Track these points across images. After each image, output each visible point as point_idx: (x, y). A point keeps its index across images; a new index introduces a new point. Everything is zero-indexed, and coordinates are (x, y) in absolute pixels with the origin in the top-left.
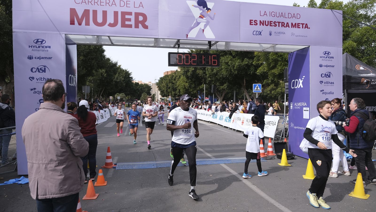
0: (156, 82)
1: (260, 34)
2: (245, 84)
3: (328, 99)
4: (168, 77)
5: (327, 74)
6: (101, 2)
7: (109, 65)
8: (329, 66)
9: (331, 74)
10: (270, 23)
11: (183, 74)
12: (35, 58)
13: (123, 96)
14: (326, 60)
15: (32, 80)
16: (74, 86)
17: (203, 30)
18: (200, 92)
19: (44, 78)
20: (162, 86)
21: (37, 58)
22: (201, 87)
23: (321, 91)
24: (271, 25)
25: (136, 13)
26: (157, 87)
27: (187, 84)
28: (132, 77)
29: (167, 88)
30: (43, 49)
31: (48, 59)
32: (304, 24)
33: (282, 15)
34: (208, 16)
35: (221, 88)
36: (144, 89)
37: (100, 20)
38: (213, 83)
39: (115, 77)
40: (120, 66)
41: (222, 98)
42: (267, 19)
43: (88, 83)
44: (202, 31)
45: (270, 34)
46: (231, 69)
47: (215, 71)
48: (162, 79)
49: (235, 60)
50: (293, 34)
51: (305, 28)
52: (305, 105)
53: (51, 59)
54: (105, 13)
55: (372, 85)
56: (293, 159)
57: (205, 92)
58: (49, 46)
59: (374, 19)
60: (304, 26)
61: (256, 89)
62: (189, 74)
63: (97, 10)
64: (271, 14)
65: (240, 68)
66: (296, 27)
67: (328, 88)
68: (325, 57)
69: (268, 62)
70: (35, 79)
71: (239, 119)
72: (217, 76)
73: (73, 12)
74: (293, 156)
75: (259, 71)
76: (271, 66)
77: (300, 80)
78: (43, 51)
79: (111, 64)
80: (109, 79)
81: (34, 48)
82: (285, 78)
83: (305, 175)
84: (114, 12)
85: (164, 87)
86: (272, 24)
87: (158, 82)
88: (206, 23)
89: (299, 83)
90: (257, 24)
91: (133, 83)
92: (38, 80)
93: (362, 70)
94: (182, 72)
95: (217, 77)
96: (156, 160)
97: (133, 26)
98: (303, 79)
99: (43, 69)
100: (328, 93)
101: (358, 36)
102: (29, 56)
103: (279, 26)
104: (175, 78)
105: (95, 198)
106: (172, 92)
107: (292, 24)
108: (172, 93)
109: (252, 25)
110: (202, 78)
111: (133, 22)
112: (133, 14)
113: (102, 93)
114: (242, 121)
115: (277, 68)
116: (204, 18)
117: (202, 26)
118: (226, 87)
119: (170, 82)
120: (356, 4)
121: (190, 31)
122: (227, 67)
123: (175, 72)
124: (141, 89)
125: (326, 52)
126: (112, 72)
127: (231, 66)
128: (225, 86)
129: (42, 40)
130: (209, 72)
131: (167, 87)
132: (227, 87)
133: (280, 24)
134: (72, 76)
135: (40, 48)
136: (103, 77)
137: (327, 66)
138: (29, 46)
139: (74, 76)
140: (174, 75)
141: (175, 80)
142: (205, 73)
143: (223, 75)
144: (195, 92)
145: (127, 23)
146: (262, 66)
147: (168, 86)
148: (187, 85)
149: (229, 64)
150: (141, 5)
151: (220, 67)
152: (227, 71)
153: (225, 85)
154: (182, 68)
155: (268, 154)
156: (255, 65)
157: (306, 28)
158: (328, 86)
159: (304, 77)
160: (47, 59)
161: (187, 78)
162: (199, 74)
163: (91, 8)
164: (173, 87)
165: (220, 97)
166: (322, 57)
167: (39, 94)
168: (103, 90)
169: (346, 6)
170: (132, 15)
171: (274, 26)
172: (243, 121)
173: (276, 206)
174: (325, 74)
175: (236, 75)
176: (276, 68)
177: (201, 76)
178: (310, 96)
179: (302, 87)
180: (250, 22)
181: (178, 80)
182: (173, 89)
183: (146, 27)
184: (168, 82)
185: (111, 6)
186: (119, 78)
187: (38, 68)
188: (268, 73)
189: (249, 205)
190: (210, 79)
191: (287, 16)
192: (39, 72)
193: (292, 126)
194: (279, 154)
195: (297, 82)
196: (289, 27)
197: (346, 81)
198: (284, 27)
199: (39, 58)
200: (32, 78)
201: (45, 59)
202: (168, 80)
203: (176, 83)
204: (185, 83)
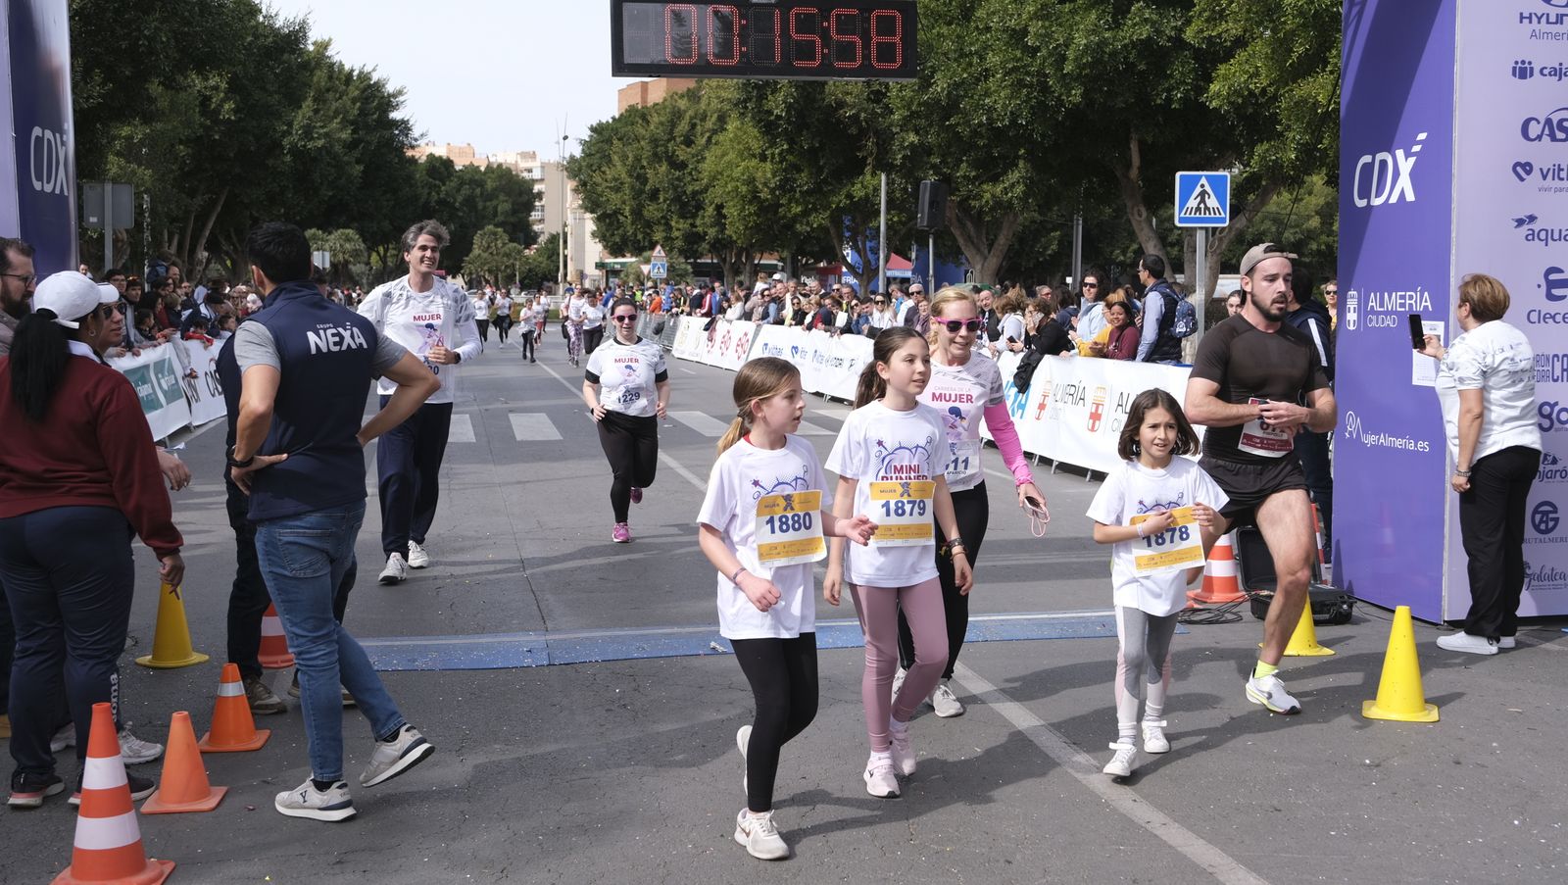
0: (567, 156)
2: (1134, 173)
3: (1560, 271)
4: (648, 122)
5: (1561, 121)
7: (249, 39)
11: (741, 104)
13: (347, 246)
14: (1556, 36)
16: (57, 191)
18: (853, 220)
20: (605, 184)
23: (1520, 222)
26: (576, 191)
27: (768, 165)
28: (404, 122)
29: (637, 194)
35: (987, 196)
36: (485, 201)
38: (934, 167)
39: (296, 126)
40: (323, 46)
41: (993, 262)
43: (114, 164)
46: (1041, 74)
47: (940, 85)
48: (606, 134)
49: (1074, 12)
52: (1423, 304)
56: (1344, 619)
57: (887, 220)
61: (1193, 203)
62: (777, 104)
65: (1100, 70)
67: (1561, 207)
68: (1553, 19)
69: (1274, 31)
71: (1076, 394)
72: (953, 121)
74: (1345, 606)
75: (1218, 91)
76: (1294, 56)
77: (1400, 153)
79: (266, 37)
80: (251, 138)
83: (1374, 698)
85: (617, 190)
87: (578, 152)
89: (1396, 174)
91: (413, 161)
95: (958, 124)
96: (549, 625)
98: (1416, 148)
100: (1564, 234)
104: (693, 126)
105: (212, 802)
106: (673, 224)
108: (670, 228)
110: (861, 127)
113: (210, 225)
114: (1089, 408)
115: (1329, 68)
118: (1019, 189)
119: (656, 158)
122: (1020, 59)
124: (470, 201)
126: (269, 87)
127: (1044, 52)
128: (1014, 182)
130: (907, 93)
132: (1024, 192)
134: (48, 134)
136: (216, 122)
137: (1558, 73)
139: (58, 135)
140: (688, 109)
141: (688, 142)
142: (878, 97)
143: (995, 109)
144: (819, 219)
146: (1241, 55)
147: (645, 181)
148: (769, 175)
149: (1030, 41)
151: (975, 60)
152: (1021, 84)
153: (1014, 176)
155: (1206, 594)
156: (1200, 49)
158: (1561, 190)
159: (1422, 136)
161: (764, 134)
162: (841, 104)
164: (675, 188)
165: (978, 258)
166: (1530, 18)
168: (219, 208)
172: (1098, 405)
173: (1164, 838)
174: (1549, 121)
175: (1075, 112)
176: (1324, 71)
177: (856, 117)
178: (1453, 251)
179: (1410, 197)
181: (710, 138)
182: (677, 199)
184: (647, 154)
186: (322, 131)
188: (1275, 98)
189: (1025, 833)
190: (912, 138)
193: (1351, 433)
194: (1266, 593)
195: (1384, 163)
202: (642, 143)
203: (698, 162)
204: (754, 162)
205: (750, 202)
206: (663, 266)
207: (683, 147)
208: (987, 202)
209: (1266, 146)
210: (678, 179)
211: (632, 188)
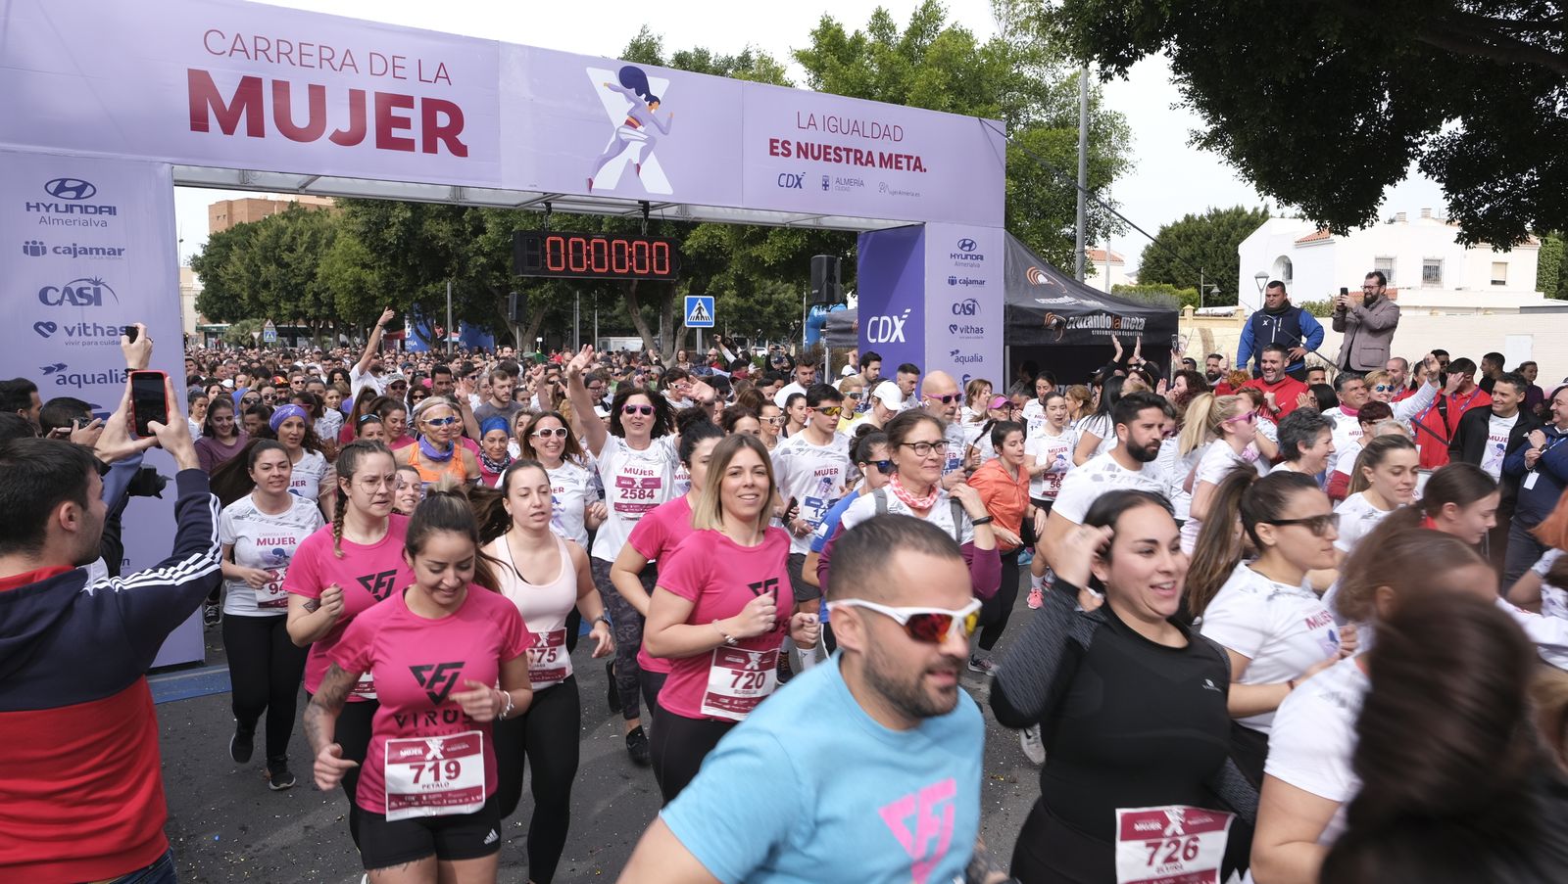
0: (192, 255)
1: (799, 183)
3: (969, 377)
4: (258, 234)
5: (968, 305)
6: (301, 54)
8: (972, 282)
9: (976, 306)
10: (824, 153)
12: (55, 250)
14: (965, 265)
15: (47, 336)
17: (638, 167)
19: (94, 324)
20: (224, 275)
21: (64, 252)
22: (431, 288)
23: (953, 353)
24: (828, 156)
25: (425, 101)
26: (200, 279)
27: (374, 273)
29: (253, 284)
30: (87, 217)
31: (109, 253)
32: (912, 157)
33: (856, 129)
34: (651, 123)
35: (531, 296)
37: (300, 117)
38: (496, 278)
41: (530, 336)
42: (817, 137)
44: (634, 170)
45: (826, 186)
48: (223, 241)
50: (883, 187)
51: (914, 170)
53: (120, 254)
54: (317, 94)
55: (1068, 333)
58: (110, 208)
59: (1059, 98)
60: (912, 162)
61: (694, 313)
62: (391, 235)
63: (288, 83)
64: (826, 121)
66: (891, 167)
67: (969, 346)
68: (964, 257)
70: (60, 330)
73: (200, 84)
76: (748, 233)
77: (895, 318)
78: (86, 223)
81: (48, 210)
82: (817, 291)
84: (352, 92)
85: (236, 281)
86: (829, 154)
87: (200, 253)
88: (645, 144)
89: (894, 328)
90: (789, 155)
92: (70, 334)
93: (1042, 285)
94: (358, 224)
97: (419, 144)
98: (905, 316)
99: (91, 292)
100: (970, 359)
101: (1019, 160)
102: (31, 244)
103: (848, 162)
104: (294, 239)
106: (282, 305)
107: (881, 155)
108: (279, 308)
109: (777, 154)
110: (447, 253)
111: (415, 132)
112: (418, 104)
115: (769, 241)
116: (640, 128)
117: (632, 152)
118: (551, 294)
120: (1013, 44)
121: (598, 170)
123: (286, 209)
125: (965, 240)
128: (548, 289)
129: (81, 183)
130: (493, 235)
131: (257, 283)
132: (554, 295)
133: (852, 155)
135: (72, 212)
137: (966, 282)
138: (28, 204)
140: (287, 226)
141: (291, 250)
142: (458, 234)
145: (397, 133)
148: (374, 277)
150: (442, 73)
153: (546, 286)
154: (359, 208)
157: (918, 170)
158: (968, 338)
159: (908, 311)
160: (104, 253)
161: (371, 254)
162: (434, 237)
163: (267, 74)
164: (282, 281)
166: (955, 256)
167: (80, 387)
169: (983, 51)
170: (411, 106)
171: (835, 159)
174: (963, 305)
176: (766, 242)
179: (902, 340)
180: (772, 147)
181: (306, 248)
182: (285, 288)
183: (460, 150)
184: (258, 257)
185: (340, 70)
187: (68, 290)
188: (730, 252)
190: (483, 260)
191: (868, 132)
192: (74, 302)
195: (885, 322)
196: (874, 165)
197: (1009, 322)
198: (862, 164)
199: (73, 251)
200: (46, 325)
201: (98, 253)
202: (255, 249)
203: (299, 263)
204: (358, 269)
205: (355, 295)
206: (273, 334)
207: (287, 253)
208: (530, 301)
209: (718, 277)
210: (284, 275)
211: (250, 281)
